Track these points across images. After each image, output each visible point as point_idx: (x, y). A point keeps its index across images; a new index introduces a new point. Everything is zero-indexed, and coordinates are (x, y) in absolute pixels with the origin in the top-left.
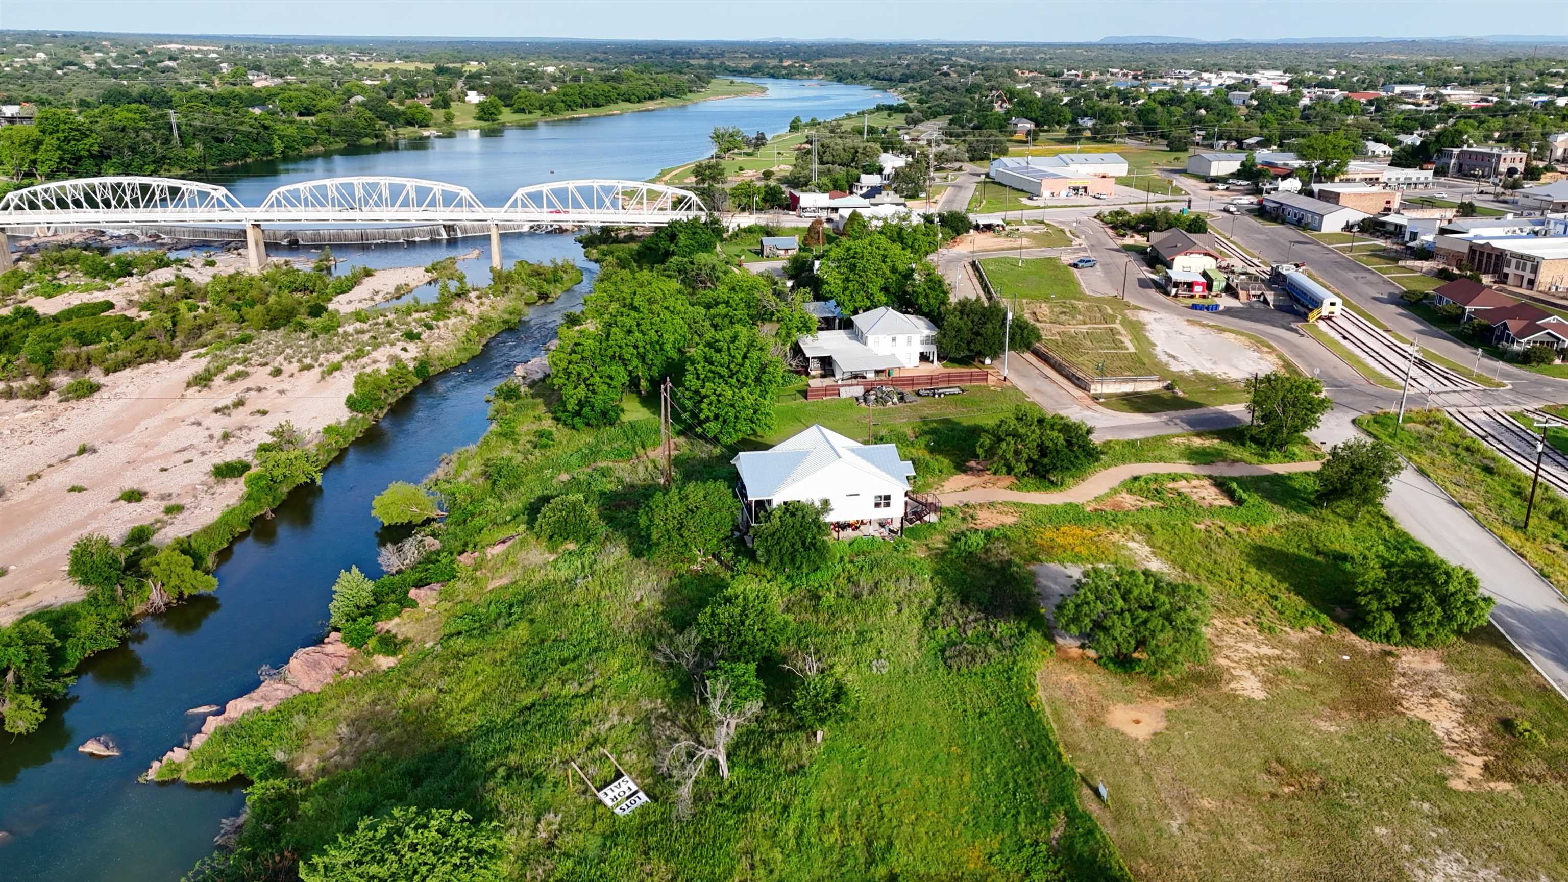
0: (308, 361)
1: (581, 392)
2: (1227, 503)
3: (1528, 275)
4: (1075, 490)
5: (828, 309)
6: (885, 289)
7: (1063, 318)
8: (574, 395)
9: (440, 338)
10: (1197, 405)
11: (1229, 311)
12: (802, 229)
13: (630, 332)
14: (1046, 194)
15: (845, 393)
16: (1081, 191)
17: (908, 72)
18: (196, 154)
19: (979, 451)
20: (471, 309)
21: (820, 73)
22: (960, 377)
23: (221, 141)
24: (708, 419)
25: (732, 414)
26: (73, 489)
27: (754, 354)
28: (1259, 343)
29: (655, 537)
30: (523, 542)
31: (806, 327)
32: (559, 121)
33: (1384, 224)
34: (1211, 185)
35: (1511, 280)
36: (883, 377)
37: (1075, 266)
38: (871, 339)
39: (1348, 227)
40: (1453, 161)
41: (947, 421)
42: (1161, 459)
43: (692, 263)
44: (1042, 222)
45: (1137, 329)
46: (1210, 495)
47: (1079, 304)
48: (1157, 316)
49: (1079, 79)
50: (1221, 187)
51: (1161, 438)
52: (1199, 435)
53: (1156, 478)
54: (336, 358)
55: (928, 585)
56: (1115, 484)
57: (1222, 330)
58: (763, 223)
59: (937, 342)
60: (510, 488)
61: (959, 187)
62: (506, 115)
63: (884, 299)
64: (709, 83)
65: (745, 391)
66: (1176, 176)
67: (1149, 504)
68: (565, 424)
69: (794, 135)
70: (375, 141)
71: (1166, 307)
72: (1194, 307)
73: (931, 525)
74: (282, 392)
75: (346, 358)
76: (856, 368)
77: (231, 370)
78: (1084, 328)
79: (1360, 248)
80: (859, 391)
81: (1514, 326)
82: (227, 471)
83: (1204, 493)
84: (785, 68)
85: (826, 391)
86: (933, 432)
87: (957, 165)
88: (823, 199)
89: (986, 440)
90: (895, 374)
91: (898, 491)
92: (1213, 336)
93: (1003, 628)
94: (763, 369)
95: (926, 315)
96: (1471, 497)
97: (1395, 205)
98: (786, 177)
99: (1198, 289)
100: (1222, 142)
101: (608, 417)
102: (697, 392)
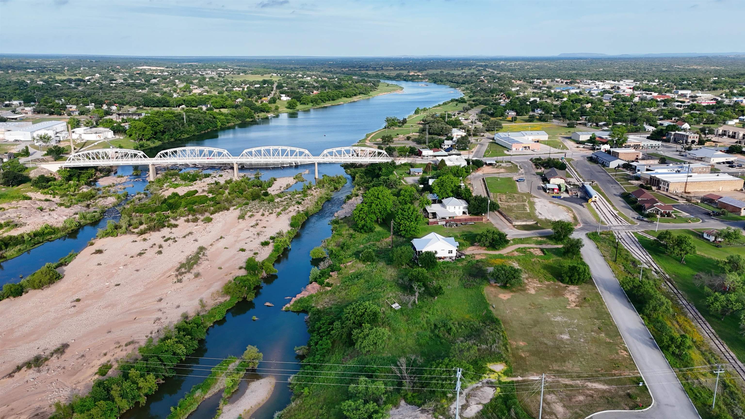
0: (270, 211)
1: (363, 222)
2: (543, 255)
3: (666, 187)
4: (502, 251)
5: (435, 197)
6: (452, 192)
7: (509, 200)
8: (361, 223)
9: (307, 204)
10: (543, 229)
11: (565, 199)
12: (424, 164)
13: (377, 205)
14: (514, 149)
15: (440, 223)
16: (527, 148)
17: (465, 79)
18: (193, 129)
19: (477, 240)
20: (313, 192)
21: (426, 78)
22: (474, 219)
23: (199, 123)
24: (402, 231)
25: (409, 229)
26: (225, 248)
27: (415, 213)
28: (569, 210)
29: (394, 259)
30: (356, 262)
31: (428, 203)
32: (319, 108)
33: (631, 165)
34: (578, 145)
35: (662, 189)
36: (451, 219)
37: (517, 181)
38: (448, 207)
39: (619, 166)
40: (672, 137)
41: (470, 232)
42: (528, 243)
43: (388, 179)
44: (510, 162)
45: (532, 204)
46: (539, 253)
47: (516, 195)
48: (540, 200)
49: (541, 85)
50: (581, 146)
51: (530, 238)
52: (541, 237)
53: (524, 248)
54: (279, 210)
55: (461, 272)
56: (513, 249)
57: (559, 205)
58: (409, 162)
59: (468, 208)
60: (347, 249)
61: (482, 145)
62: (299, 107)
63: (452, 195)
64: (378, 86)
65: (412, 223)
66: (567, 140)
67: (521, 254)
68: (358, 231)
69: (417, 115)
70: (251, 120)
71: (544, 197)
72: (553, 197)
73: (463, 259)
74: (267, 221)
75: (282, 210)
76: (443, 216)
77: (249, 214)
78: (515, 204)
79: (619, 175)
80: (444, 223)
81: (647, 205)
82: (265, 244)
83: (537, 252)
84: (411, 76)
85: (434, 223)
86: (465, 235)
87: (482, 134)
88: (431, 152)
89: (479, 237)
90: (455, 218)
91: (454, 249)
92: (556, 207)
93: (478, 280)
94: (417, 217)
95: (465, 200)
96: (606, 254)
97: (640, 156)
98: (415, 139)
99: (556, 191)
100: (590, 124)
101: (371, 230)
102: (399, 223)
